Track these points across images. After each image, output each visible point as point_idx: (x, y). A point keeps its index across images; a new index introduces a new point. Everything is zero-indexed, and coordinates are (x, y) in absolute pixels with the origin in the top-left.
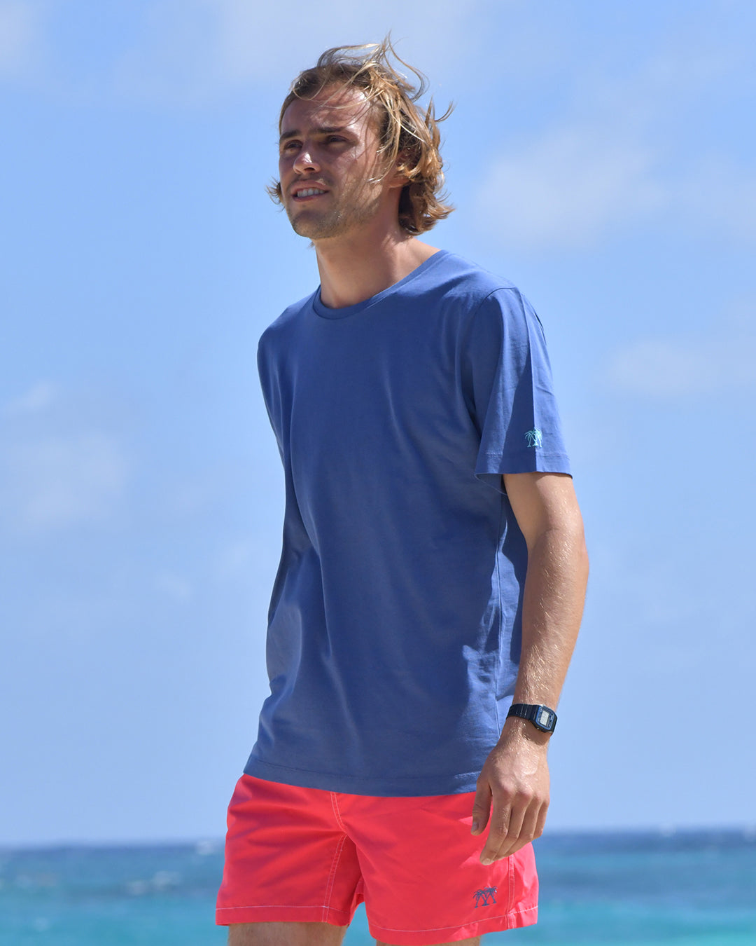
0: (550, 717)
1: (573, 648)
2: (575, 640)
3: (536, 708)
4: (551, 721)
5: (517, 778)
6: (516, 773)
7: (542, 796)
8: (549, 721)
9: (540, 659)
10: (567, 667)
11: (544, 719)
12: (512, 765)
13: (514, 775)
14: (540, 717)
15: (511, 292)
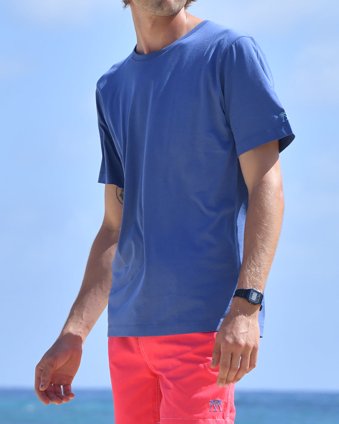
0: (258, 295)
1: (275, 254)
2: (275, 249)
3: (249, 291)
4: (258, 298)
5: (235, 335)
6: (234, 332)
7: (252, 344)
8: (257, 298)
9: (253, 262)
10: (270, 265)
11: (254, 297)
12: (232, 327)
13: (233, 334)
14: (251, 296)
15: (249, 39)
